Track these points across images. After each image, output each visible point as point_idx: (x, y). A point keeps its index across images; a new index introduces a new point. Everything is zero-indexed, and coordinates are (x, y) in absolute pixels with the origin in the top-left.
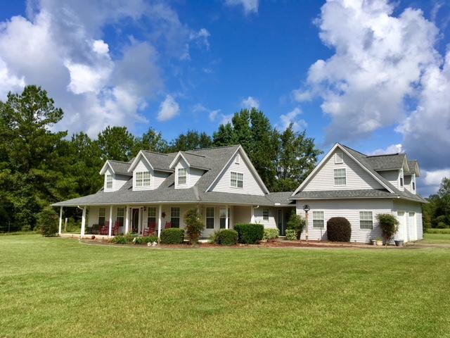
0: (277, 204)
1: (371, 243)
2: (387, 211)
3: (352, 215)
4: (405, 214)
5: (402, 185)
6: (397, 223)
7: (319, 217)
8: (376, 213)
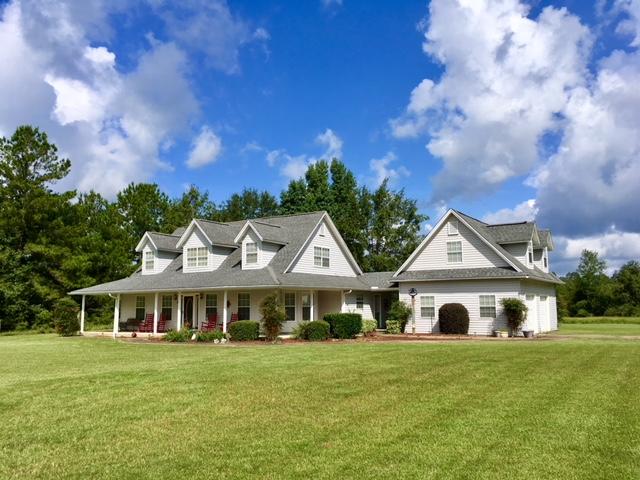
0: (374, 288)
1: (494, 335)
2: (513, 295)
3: (470, 301)
4: (536, 297)
5: (531, 261)
6: (526, 309)
7: (428, 303)
8: (499, 297)
